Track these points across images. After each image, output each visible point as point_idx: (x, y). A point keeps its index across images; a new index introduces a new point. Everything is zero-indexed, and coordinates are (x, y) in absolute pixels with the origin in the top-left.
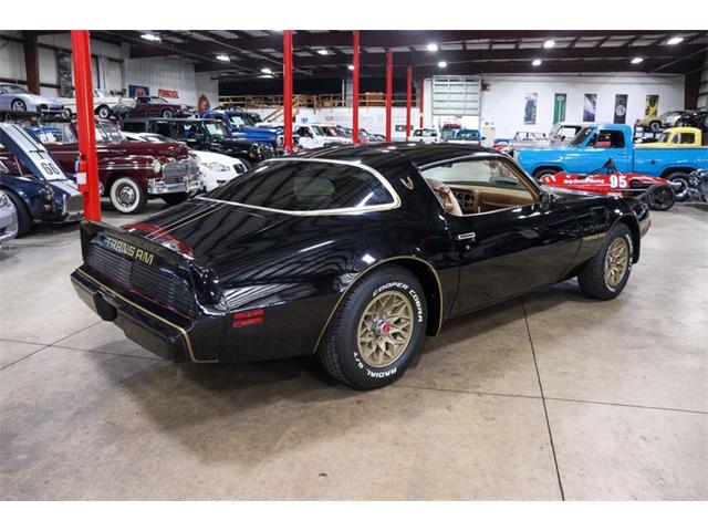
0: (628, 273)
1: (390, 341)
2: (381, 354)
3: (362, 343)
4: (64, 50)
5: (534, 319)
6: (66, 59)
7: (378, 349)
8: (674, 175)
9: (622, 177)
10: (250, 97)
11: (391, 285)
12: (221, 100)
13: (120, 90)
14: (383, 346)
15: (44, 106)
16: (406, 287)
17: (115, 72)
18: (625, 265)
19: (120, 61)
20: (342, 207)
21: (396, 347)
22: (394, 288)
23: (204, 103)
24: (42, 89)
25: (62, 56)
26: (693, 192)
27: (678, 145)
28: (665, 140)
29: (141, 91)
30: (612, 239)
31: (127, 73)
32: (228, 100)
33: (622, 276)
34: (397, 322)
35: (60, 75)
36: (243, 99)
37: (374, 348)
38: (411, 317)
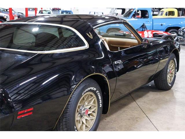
0: (175, 76)
1: (88, 119)
2: (84, 126)
3: (77, 121)
5: (139, 102)
7: (83, 123)
8: (171, 30)
9: (150, 32)
11: (89, 89)
14: (84, 122)
16: (95, 89)
18: (174, 73)
20: (56, 49)
21: (90, 121)
22: (90, 91)
26: (180, 38)
27: (168, 17)
28: (162, 15)
30: (169, 61)
33: (173, 78)
34: (90, 108)
37: (81, 123)
38: (97, 105)
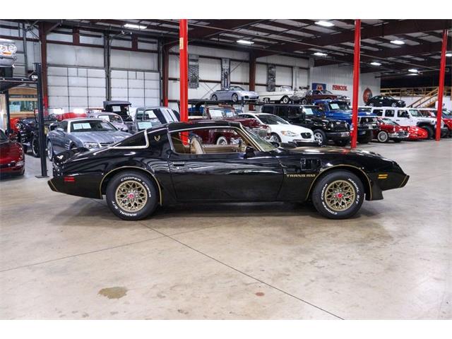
1: (137, 203)
3: (119, 199)
4: (272, 64)
6: (273, 70)
10: (405, 89)
11: (131, 178)
12: (382, 91)
13: (306, 86)
15: (247, 97)
16: (140, 180)
17: (304, 75)
19: (308, 69)
22: (134, 180)
23: (368, 94)
24: (256, 87)
25: (271, 68)
29: (320, 86)
31: (311, 76)
32: (388, 91)
33: (349, 206)
35: (268, 79)
36: (399, 91)
37: (127, 203)
38: (146, 194)
